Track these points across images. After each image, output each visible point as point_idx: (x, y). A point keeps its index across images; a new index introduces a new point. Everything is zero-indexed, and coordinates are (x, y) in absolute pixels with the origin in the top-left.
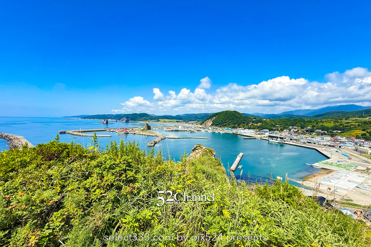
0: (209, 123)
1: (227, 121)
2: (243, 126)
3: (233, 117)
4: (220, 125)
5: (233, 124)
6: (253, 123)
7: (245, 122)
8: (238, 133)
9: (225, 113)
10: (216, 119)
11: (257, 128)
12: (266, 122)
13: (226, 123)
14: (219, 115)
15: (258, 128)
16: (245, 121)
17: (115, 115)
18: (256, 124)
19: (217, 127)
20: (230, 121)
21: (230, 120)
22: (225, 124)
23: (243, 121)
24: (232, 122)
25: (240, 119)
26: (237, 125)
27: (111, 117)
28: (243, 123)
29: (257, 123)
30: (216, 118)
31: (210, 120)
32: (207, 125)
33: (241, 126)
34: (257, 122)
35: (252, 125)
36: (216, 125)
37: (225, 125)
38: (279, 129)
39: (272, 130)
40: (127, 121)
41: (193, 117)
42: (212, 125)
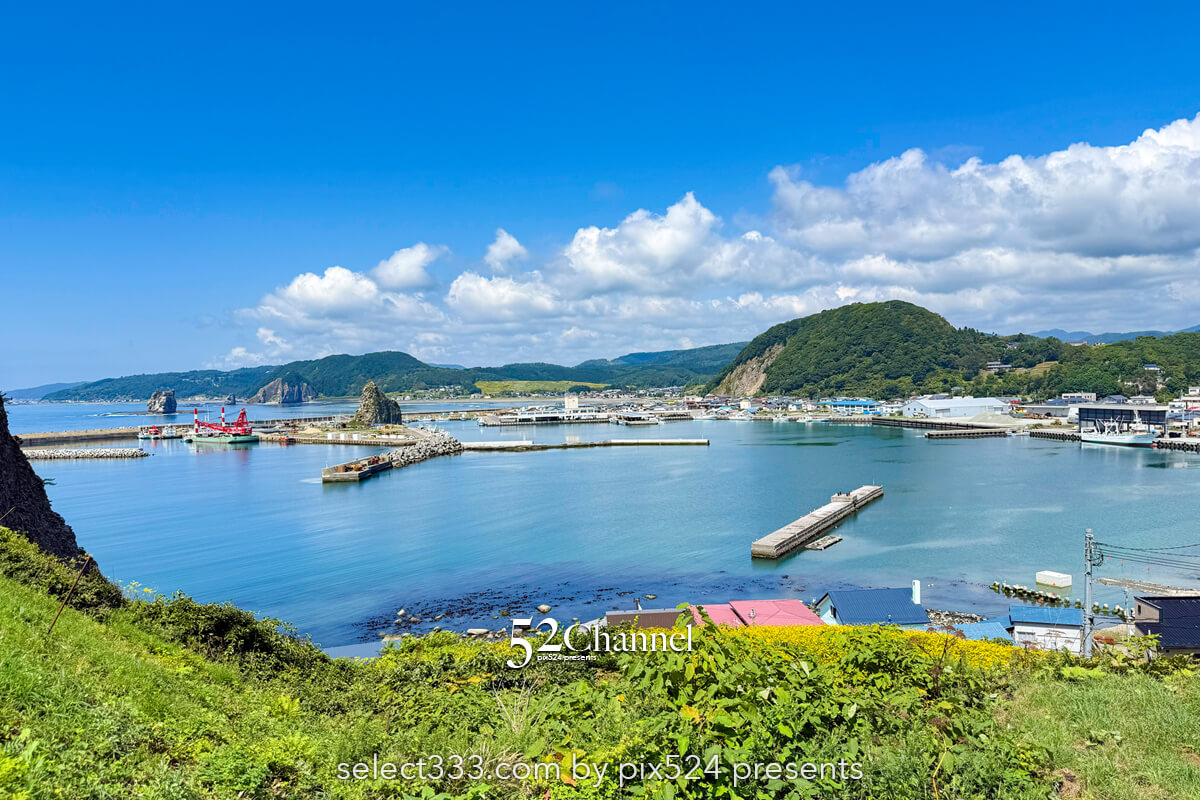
0: (751, 380)
1: (848, 359)
2: (945, 381)
3: (883, 336)
4: (808, 387)
5: (887, 376)
6: (1005, 362)
7: (959, 361)
8: (908, 416)
9: (842, 318)
10: (785, 357)
11: (1029, 391)
12: (1085, 355)
13: (844, 372)
14: (802, 334)
15: (1034, 386)
16: (956, 353)
17: (228, 374)
18: (1022, 371)
19: (787, 399)
20: (869, 360)
21: (869, 354)
22: (840, 378)
23: (942, 358)
24: (877, 363)
25: (925, 343)
26: (908, 379)
27: (209, 383)
28: (944, 365)
29: (1031, 365)
30: (785, 352)
31: (753, 363)
32: (739, 390)
33: (933, 382)
34: (1029, 358)
35: (1000, 374)
36: (788, 391)
37: (840, 387)
38: (1160, 387)
39: (1118, 393)
40: (292, 400)
41: (674, 366)
42: (766, 390)
